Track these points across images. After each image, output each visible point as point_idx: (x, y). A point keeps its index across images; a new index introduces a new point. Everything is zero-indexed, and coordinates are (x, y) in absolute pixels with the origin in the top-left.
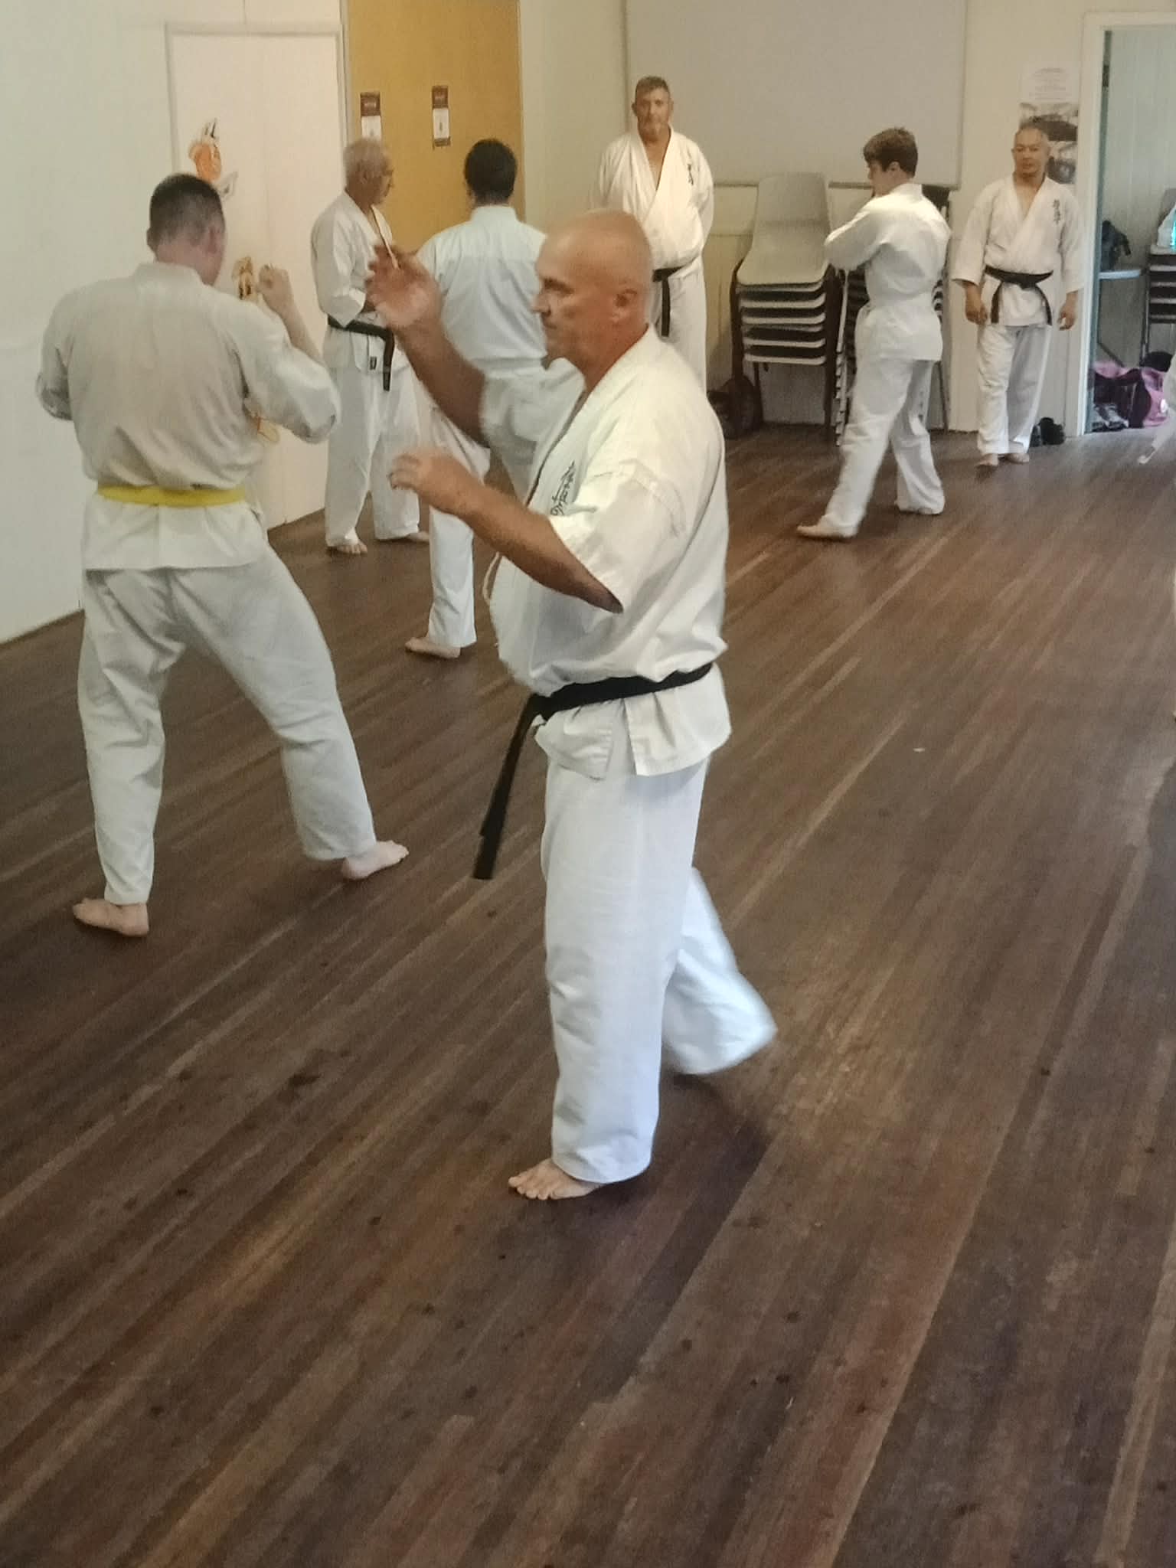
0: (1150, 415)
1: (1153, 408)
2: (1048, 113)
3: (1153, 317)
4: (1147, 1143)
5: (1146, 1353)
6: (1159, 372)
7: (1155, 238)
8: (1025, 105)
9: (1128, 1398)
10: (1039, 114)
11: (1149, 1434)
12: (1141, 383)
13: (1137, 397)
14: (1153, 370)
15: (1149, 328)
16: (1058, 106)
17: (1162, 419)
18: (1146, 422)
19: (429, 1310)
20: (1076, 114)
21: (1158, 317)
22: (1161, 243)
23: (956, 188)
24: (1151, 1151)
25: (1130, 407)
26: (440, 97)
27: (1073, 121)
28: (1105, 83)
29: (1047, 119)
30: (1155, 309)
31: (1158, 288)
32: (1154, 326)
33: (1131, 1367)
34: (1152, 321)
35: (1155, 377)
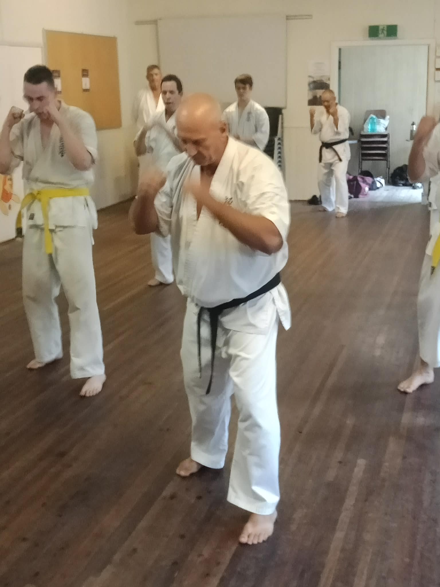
0: (361, 193)
1: (362, 191)
2: (318, 79)
3: (363, 158)
4: (339, 459)
5: (332, 546)
6: (364, 177)
7: (363, 129)
8: (310, 76)
9: (323, 565)
10: (315, 80)
11: (331, 581)
12: (357, 180)
13: (356, 187)
14: (362, 176)
15: (361, 163)
16: (322, 76)
17: (366, 195)
18: (360, 196)
19: (24, 539)
20: (329, 79)
21: (365, 158)
22: (365, 130)
23: (285, 108)
24: (340, 462)
25: (354, 191)
26: (85, 73)
27: (328, 82)
28: (340, 68)
29: (318, 82)
30: (364, 155)
31: (364, 147)
32: (363, 161)
33: (325, 553)
34: (363, 160)
35: (363, 179)
